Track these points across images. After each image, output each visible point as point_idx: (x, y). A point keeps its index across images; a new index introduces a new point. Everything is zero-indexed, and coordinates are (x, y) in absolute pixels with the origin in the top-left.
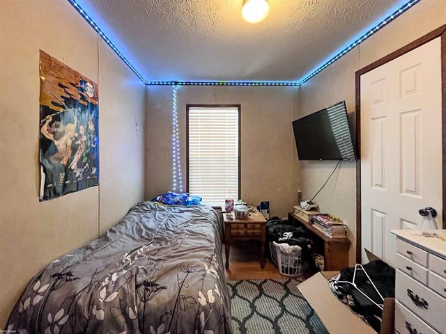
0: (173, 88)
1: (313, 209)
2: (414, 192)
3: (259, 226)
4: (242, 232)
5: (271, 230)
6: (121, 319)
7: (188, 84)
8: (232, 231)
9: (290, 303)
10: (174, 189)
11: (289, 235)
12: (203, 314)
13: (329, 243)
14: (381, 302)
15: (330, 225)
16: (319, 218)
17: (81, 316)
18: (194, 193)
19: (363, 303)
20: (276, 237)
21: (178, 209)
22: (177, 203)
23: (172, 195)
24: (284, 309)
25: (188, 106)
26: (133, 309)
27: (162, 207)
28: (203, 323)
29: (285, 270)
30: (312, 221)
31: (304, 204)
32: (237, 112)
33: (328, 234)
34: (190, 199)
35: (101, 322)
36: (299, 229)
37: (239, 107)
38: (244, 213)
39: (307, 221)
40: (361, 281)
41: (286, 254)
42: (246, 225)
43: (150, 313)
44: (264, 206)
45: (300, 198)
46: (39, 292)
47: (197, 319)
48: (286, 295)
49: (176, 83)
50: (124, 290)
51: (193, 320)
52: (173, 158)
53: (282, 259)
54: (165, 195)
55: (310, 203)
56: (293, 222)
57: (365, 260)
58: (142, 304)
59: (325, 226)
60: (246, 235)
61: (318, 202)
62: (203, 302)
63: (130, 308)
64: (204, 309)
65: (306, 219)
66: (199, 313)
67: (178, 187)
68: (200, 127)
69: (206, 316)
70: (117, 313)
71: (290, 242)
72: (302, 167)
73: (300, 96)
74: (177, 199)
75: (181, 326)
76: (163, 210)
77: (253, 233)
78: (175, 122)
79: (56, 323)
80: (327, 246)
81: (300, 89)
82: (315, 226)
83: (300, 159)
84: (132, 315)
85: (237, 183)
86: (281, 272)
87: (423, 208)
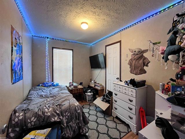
0: (46, 40)
1: (95, 83)
2: (116, 75)
3: (81, 89)
4: (76, 92)
5: (85, 90)
6: (55, 114)
7: (53, 39)
8: (73, 92)
9: (91, 108)
10: (47, 81)
11: (90, 90)
12: (77, 107)
13: (100, 90)
14: (110, 99)
15: (100, 86)
16: (97, 85)
17: (41, 117)
18: (56, 82)
19: (107, 100)
20: (86, 92)
21: (51, 88)
22: (50, 86)
23: (47, 83)
24: (90, 109)
25: (53, 48)
26: (58, 111)
27: (44, 88)
28: (77, 109)
29: (89, 101)
30: (95, 86)
31: (92, 82)
32: (72, 52)
33: (99, 88)
34: (55, 84)
35: (49, 116)
36: (92, 89)
37: (72, 50)
38: (76, 86)
39: (94, 86)
40: (107, 96)
41: (89, 96)
42: (77, 89)
43: (63, 110)
44: (81, 84)
45: (91, 80)
46: (20, 115)
47: (76, 109)
48: (90, 106)
49: (48, 38)
50: (53, 107)
51: (75, 109)
52: (46, 68)
53: (88, 98)
54: (43, 84)
55: (94, 81)
56: (90, 87)
57: (107, 92)
58: (60, 109)
59: (98, 86)
60: (77, 93)
61: (96, 81)
62: (76, 105)
63: (57, 111)
64: (77, 106)
65: (93, 86)
66: (76, 107)
67: (48, 80)
68: (58, 55)
69: (78, 107)
70: (53, 113)
71: (90, 92)
72: (92, 71)
73: (91, 49)
74: (50, 84)
75: (72, 111)
76: (44, 89)
77: (80, 92)
78: (47, 53)
79: (32, 121)
80: (99, 91)
81: (91, 47)
82: (96, 87)
83: (91, 68)
84: (58, 112)
85: (72, 77)
86: (88, 102)
87: (117, 78)
